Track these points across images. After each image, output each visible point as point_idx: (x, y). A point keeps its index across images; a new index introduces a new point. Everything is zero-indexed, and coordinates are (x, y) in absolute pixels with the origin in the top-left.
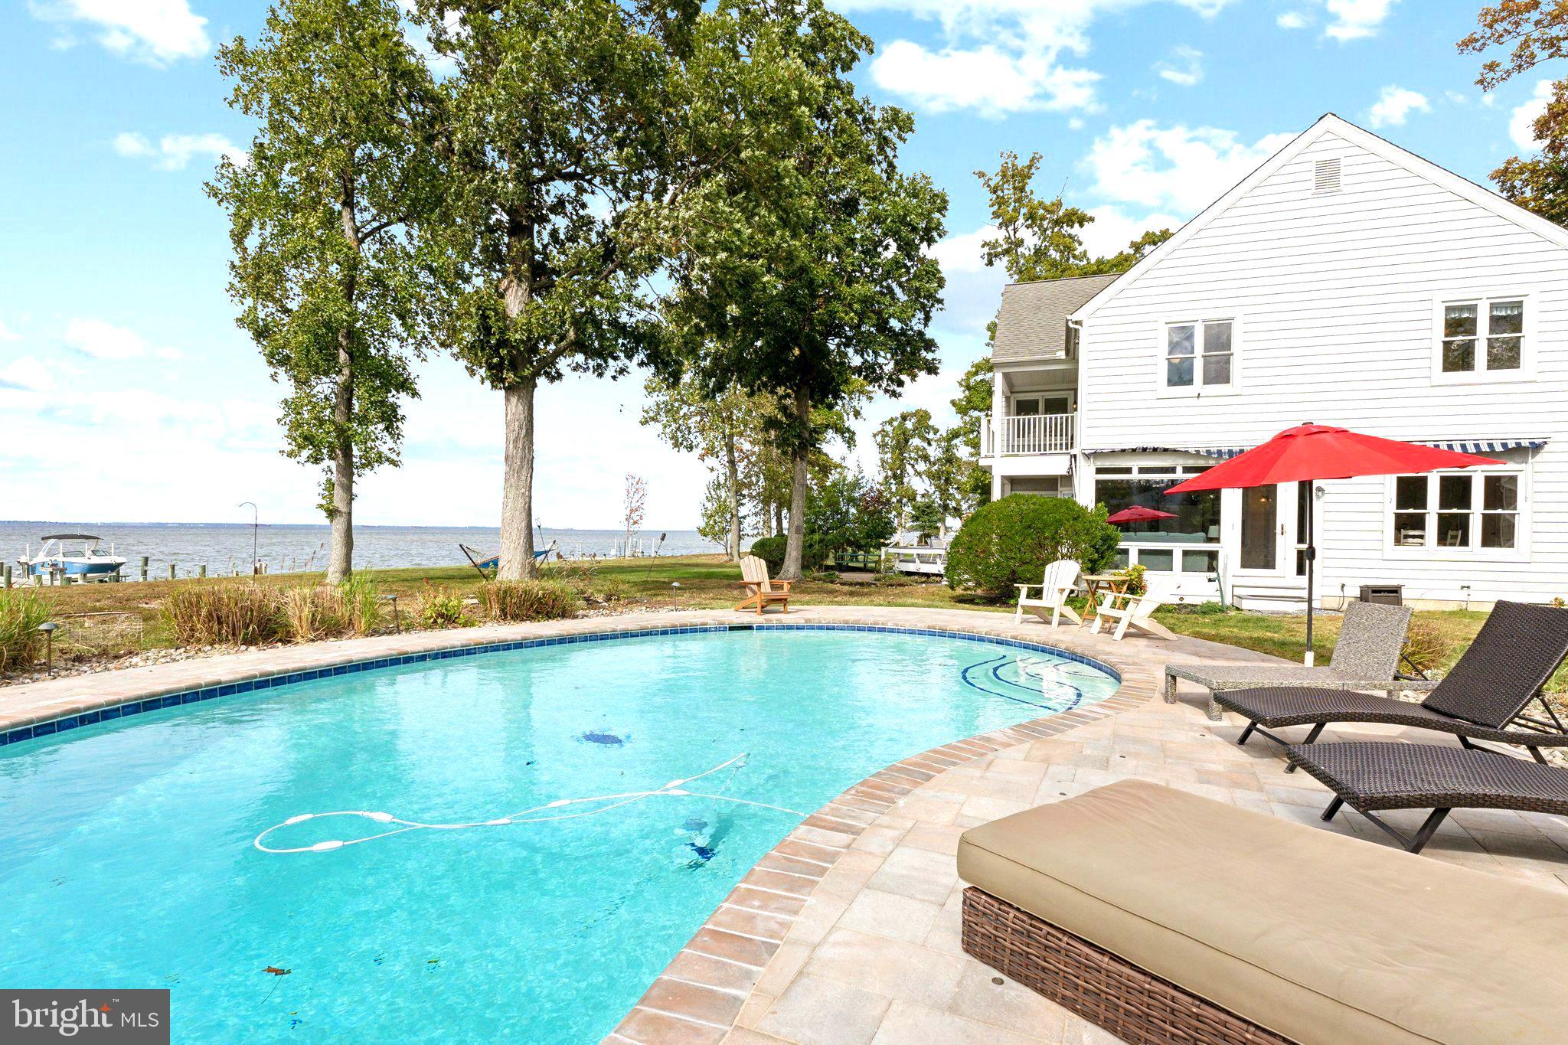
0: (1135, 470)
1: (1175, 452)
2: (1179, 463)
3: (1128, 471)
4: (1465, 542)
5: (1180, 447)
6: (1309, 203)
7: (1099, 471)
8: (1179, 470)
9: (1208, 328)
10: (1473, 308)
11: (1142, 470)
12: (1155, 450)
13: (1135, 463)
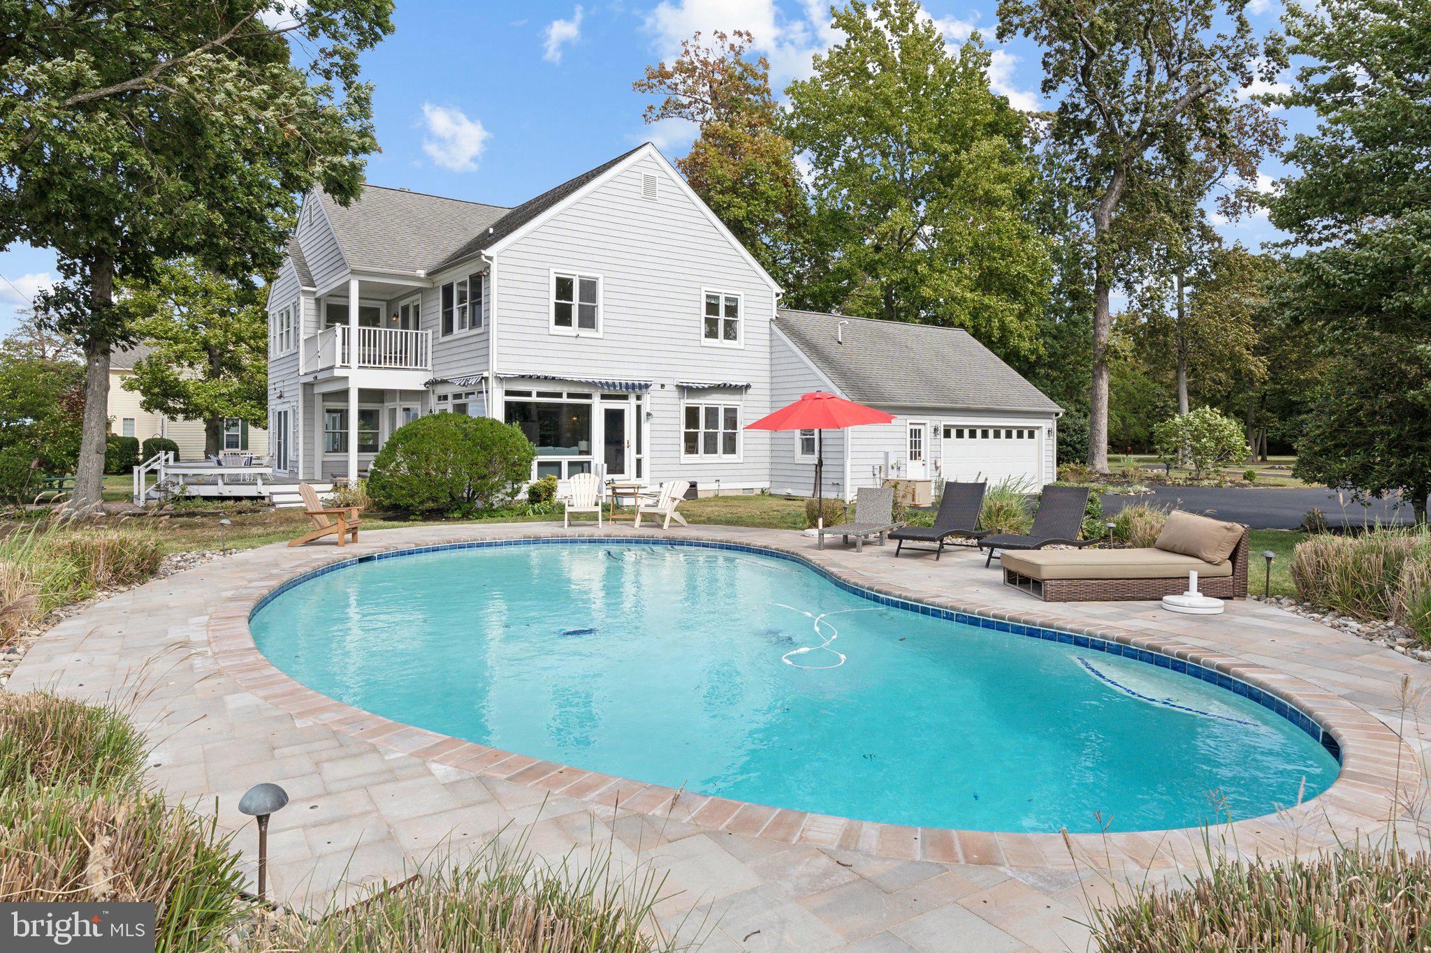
0: (534, 394)
1: (562, 381)
2: (565, 390)
3: (529, 394)
4: (716, 452)
5: (568, 377)
6: (637, 203)
7: (508, 393)
8: (565, 395)
9: (581, 282)
10: (718, 298)
11: (540, 394)
12: (546, 378)
13: (534, 388)
